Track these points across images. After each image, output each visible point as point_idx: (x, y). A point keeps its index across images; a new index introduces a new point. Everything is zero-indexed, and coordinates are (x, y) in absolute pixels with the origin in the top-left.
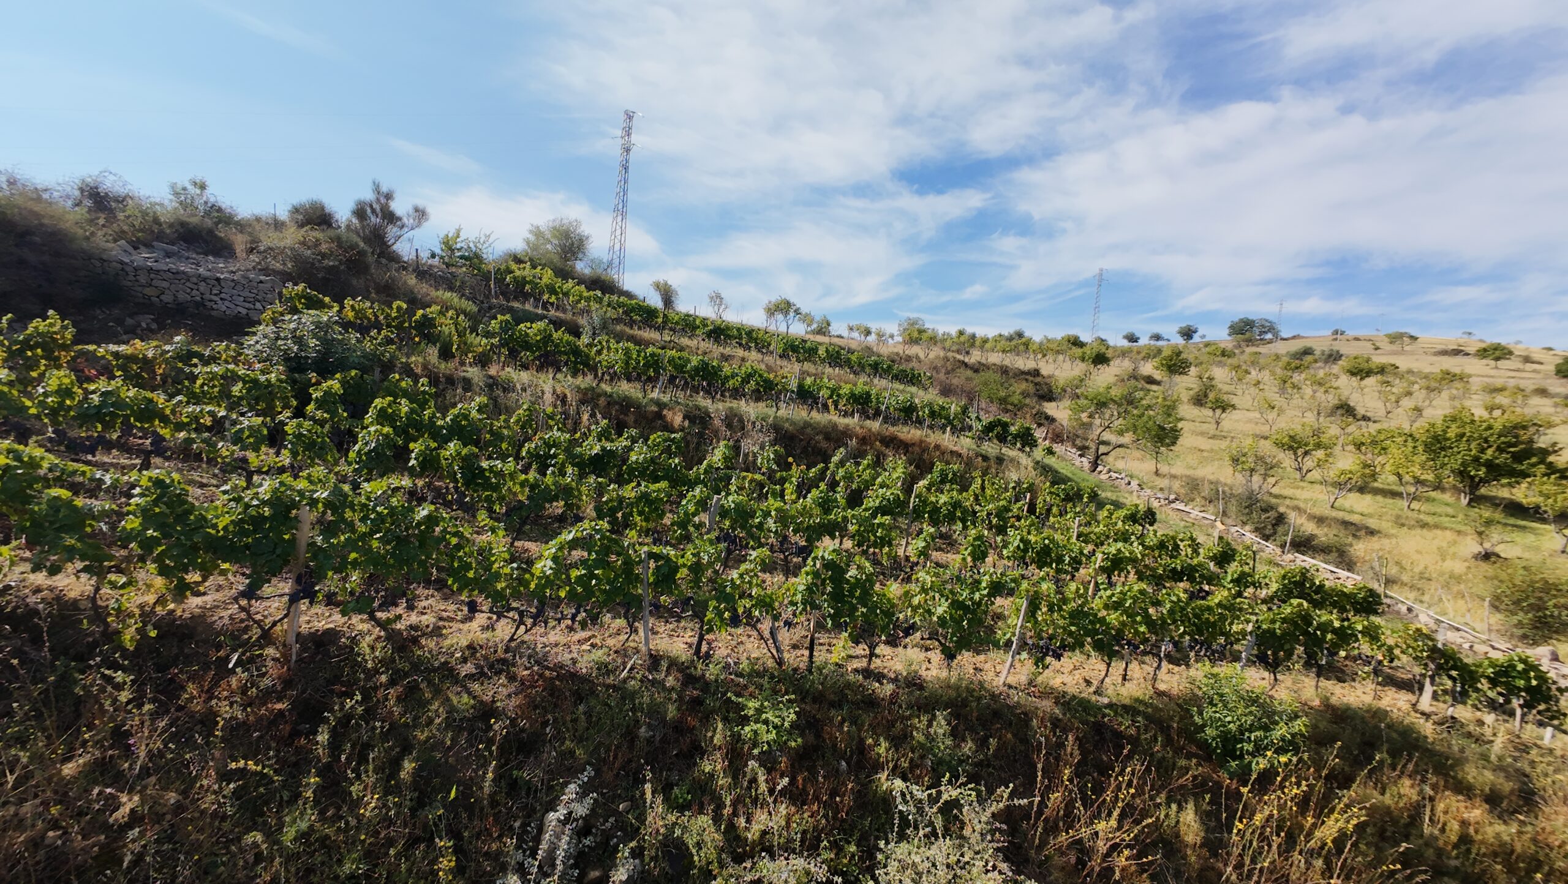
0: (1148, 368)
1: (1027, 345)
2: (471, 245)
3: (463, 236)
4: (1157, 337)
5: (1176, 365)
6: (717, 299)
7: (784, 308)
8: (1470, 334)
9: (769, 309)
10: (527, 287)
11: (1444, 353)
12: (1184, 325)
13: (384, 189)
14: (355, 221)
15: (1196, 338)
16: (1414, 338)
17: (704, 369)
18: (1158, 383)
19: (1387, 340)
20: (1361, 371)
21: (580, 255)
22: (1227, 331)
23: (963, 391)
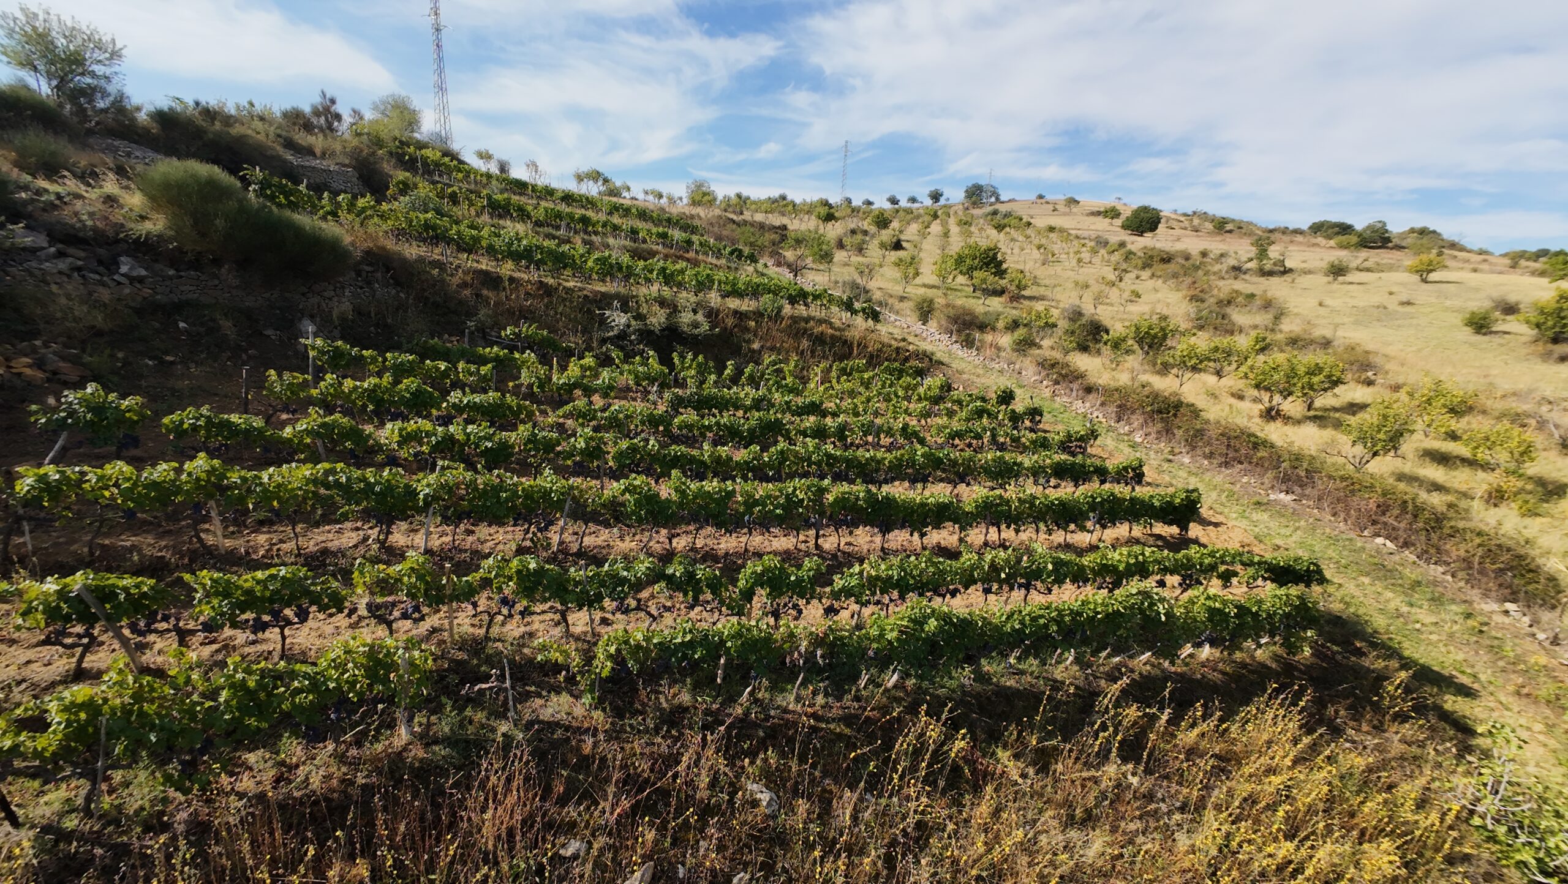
0: (866, 225)
1: (786, 205)
4: (913, 200)
5: (882, 222)
7: (595, 176)
9: (580, 176)
12: (936, 189)
13: (330, 96)
15: (942, 201)
19: (1062, 203)
22: (963, 194)
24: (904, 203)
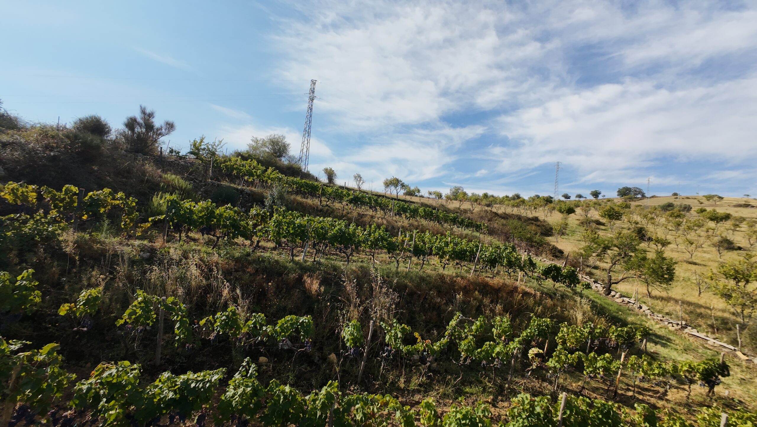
1: (523, 201)
2: (210, 147)
3: (206, 141)
4: (580, 196)
5: (613, 215)
6: (358, 178)
7: (395, 183)
8: (748, 195)
9: (387, 183)
10: (235, 172)
11: (740, 206)
12: (594, 190)
13: (148, 111)
14: (127, 130)
15: (600, 197)
16: (721, 198)
17: (341, 237)
18: (603, 224)
19: (704, 198)
20: (717, 218)
21: (284, 155)
22: (617, 194)
23: (502, 232)
24: (573, 198)
